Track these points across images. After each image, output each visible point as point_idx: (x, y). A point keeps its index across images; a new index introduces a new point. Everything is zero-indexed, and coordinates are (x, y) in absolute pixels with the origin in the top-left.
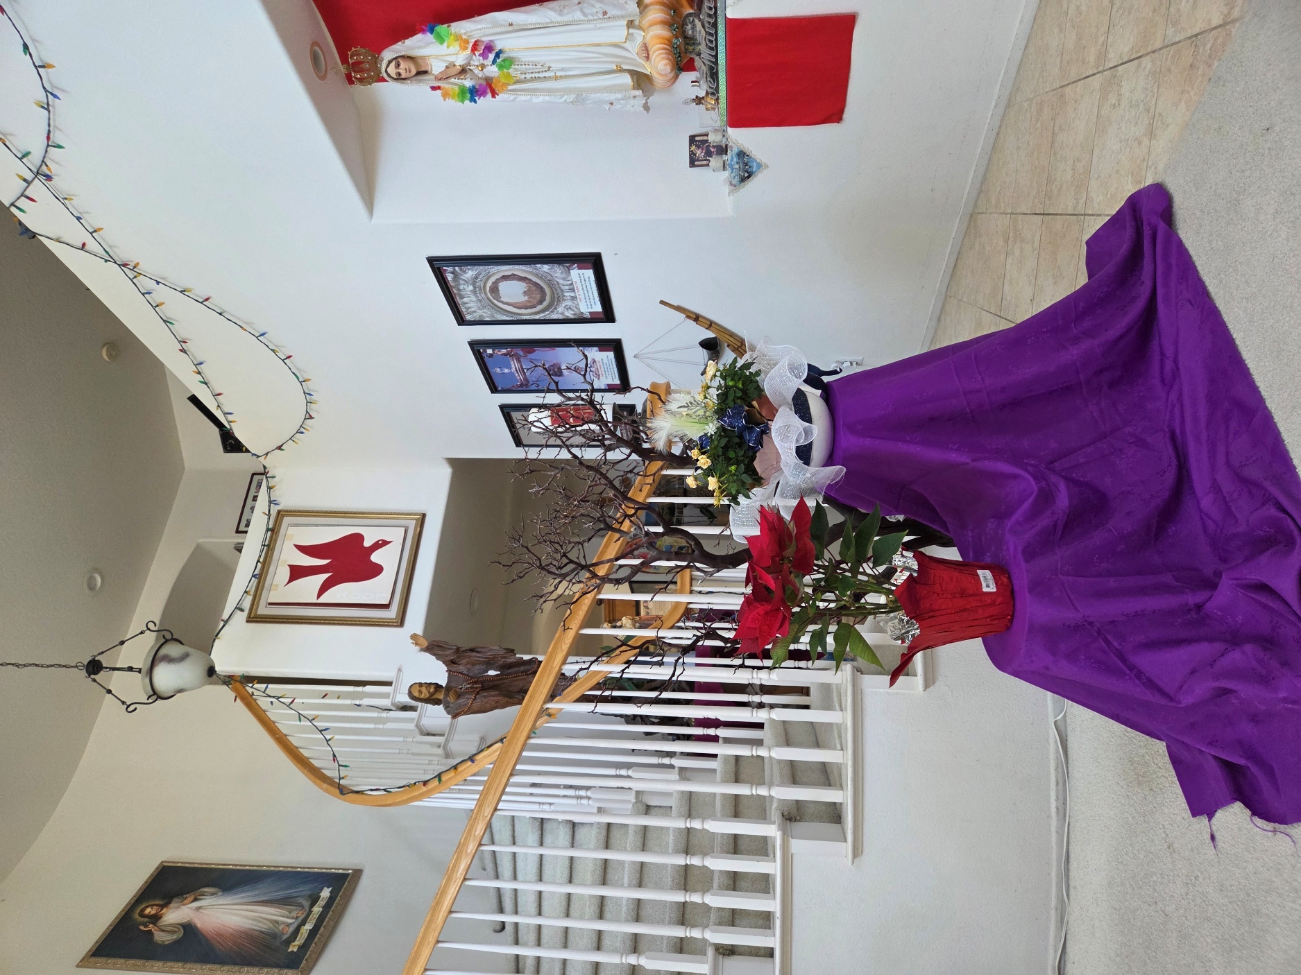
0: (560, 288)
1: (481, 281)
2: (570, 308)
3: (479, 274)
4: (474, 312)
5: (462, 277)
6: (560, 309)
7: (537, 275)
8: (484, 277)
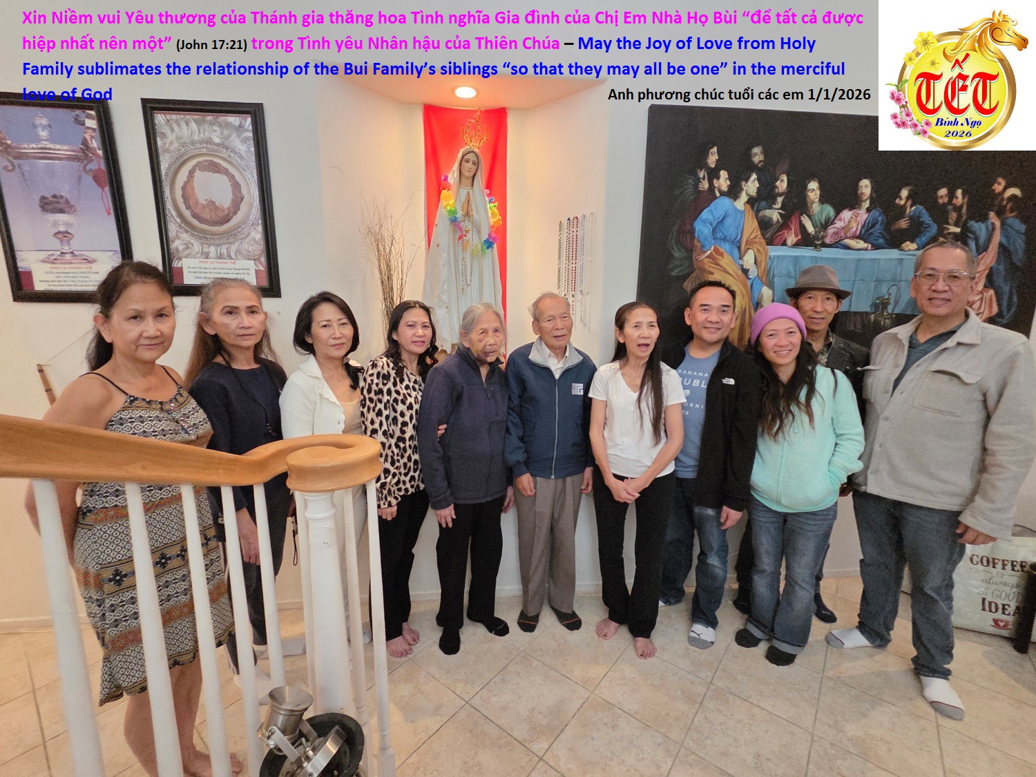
0: (224, 244)
1: (230, 156)
2: (187, 247)
3: (241, 157)
4: (172, 130)
5: (234, 135)
6: (185, 236)
7: (244, 222)
8: (237, 162)
